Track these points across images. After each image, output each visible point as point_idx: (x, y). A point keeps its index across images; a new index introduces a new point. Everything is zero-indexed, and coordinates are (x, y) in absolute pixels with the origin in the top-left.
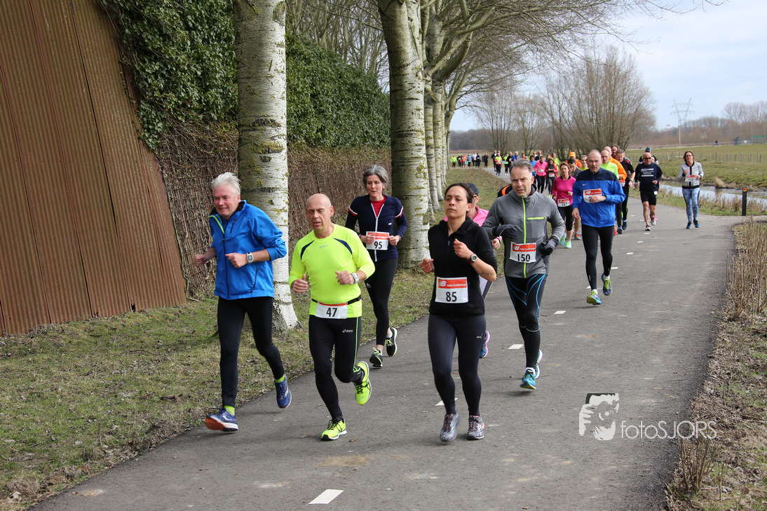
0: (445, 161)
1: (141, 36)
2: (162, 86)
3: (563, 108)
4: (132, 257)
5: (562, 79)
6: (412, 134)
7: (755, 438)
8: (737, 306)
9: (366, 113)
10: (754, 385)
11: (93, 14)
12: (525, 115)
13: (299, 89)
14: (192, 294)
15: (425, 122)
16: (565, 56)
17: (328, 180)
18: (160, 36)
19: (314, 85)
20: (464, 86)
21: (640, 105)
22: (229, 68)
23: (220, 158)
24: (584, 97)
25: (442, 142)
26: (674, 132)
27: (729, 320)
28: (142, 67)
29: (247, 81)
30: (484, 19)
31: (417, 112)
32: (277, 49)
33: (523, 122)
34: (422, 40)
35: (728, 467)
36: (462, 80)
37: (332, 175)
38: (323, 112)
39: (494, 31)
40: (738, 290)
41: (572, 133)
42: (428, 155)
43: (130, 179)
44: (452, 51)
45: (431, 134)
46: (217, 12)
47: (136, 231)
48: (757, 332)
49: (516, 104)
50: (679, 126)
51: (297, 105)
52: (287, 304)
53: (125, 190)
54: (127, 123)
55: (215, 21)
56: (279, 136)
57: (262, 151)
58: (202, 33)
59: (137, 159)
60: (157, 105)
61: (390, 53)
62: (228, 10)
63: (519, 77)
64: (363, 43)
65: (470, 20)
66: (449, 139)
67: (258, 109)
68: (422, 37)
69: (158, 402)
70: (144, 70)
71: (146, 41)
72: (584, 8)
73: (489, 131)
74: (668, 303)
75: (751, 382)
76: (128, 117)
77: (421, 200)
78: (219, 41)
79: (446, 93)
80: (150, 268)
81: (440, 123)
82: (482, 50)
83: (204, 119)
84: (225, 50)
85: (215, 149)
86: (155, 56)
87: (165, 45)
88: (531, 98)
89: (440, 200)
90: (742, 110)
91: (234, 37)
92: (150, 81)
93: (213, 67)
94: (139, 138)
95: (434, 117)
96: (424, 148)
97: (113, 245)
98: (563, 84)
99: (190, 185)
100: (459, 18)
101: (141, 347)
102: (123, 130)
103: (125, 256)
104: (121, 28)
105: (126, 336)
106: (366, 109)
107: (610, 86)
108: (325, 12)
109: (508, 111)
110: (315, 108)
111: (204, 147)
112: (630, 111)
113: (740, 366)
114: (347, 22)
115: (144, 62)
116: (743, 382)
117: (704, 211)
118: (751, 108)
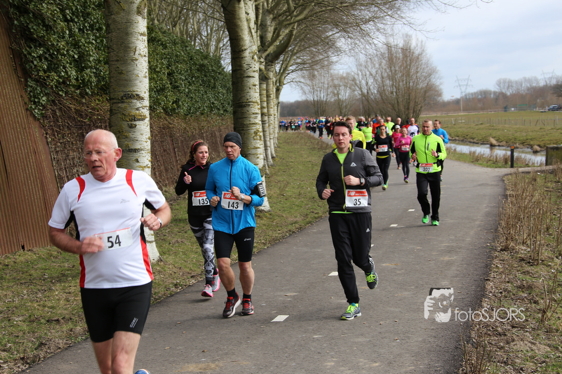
0: (277, 126)
1: (27, 26)
2: (46, 67)
3: (370, 83)
4: (22, 206)
5: (369, 60)
6: (249, 105)
7: (522, 342)
8: (507, 239)
9: (212, 88)
10: (520, 301)
12: (339, 89)
13: (158, 69)
15: (260, 95)
16: (371, 42)
17: (182, 142)
18: (43, 26)
19: (170, 66)
20: (291, 66)
21: (430, 80)
22: (101, 52)
23: (94, 125)
24: (385, 75)
25: (274, 111)
26: (457, 102)
27: (502, 250)
28: (29, 51)
29: (116, 63)
30: (305, 12)
31: (254, 87)
32: (140, 38)
33: (338, 94)
34: (257, 29)
35: (501, 366)
36: (289, 61)
37: (185, 138)
38: (178, 87)
39: (314, 22)
40: (508, 227)
41: (377, 103)
42: (263, 122)
43: (20, 142)
44: (281, 38)
45: (265, 104)
46: (90, 7)
47: (25, 185)
48: (522, 260)
49: (332, 80)
50: (461, 97)
51: (156, 82)
52: (151, 242)
53: (16, 151)
54: (17, 97)
55: (89, 14)
56: (143, 107)
57: (129, 119)
58: (78, 24)
59: (25, 126)
60: (42, 83)
61: (231, 39)
62: (99, 6)
63: (334, 59)
64: (209, 31)
65: (295, 13)
66: (279, 108)
67: (125, 86)
68: (257, 27)
69: (45, 324)
70: (30, 54)
71: (32, 30)
72: (385, 4)
73: (311, 101)
74: (453, 237)
75: (519, 299)
76: (17, 92)
77: (258, 158)
78: (92, 31)
79: (276, 72)
80: (37, 215)
81: (272, 96)
82: (305, 37)
83: (81, 93)
84: (97, 37)
85: (90, 118)
86: (40, 42)
87: (47, 34)
88: (345, 75)
89: (273, 158)
90: (510, 84)
91: (104, 28)
92: (35, 63)
93: (87, 51)
94: (27, 109)
95: (267, 91)
96: (259, 116)
97: (5, 197)
99: (69, 147)
100: (285, 12)
101: (30, 280)
102: (14, 103)
103: (16, 205)
104: (11, 20)
105: (17, 271)
106: (212, 85)
107: (406, 67)
108: (178, 7)
109: (326, 86)
110: (171, 84)
111: (81, 116)
112: (422, 85)
113: (509, 287)
114: (195, 15)
115: (31, 48)
116: (512, 299)
117: (481, 164)
118: (516, 82)
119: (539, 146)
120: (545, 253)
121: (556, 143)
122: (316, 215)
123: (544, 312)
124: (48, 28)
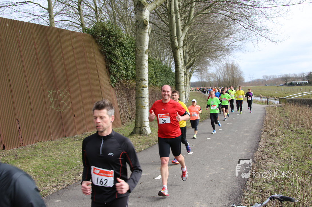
0: (189, 90)
1: (111, 58)
2: (116, 71)
3: (220, 76)
5: (220, 68)
6: (181, 83)
7: (271, 162)
8: (266, 128)
11: (99, 53)
13: (151, 71)
14: (123, 124)
15: (184, 80)
16: (221, 62)
17: (158, 95)
19: (155, 70)
21: (240, 75)
22: (133, 66)
24: (226, 73)
25: (188, 85)
26: (250, 82)
27: (264, 132)
29: (138, 69)
30: (199, 53)
31: (182, 77)
32: (146, 61)
33: (210, 79)
36: (194, 69)
38: (157, 77)
39: (202, 56)
40: (267, 124)
41: (223, 82)
42: (185, 88)
43: (108, 95)
44: (191, 61)
45: (186, 83)
48: (271, 135)
49: (208, 75)
50: (251, 81)
51: (151, 75)
52: (148, 127)
55: (130, 54)
56: (146, 83)
57: (142, 87)
58: (126, 57)
59: (109, 89)
60: (115, 76)
61: (175, 61)
62: (133, 51)
63: (209, 68)
64: (168, 59)
65: (196, 53)
66: (190, 84)
67: (141, 77)
70: (111, 67)
72: (226, 50)
74: (248, 127)
76: (107, 79)
77: (183, 100)
78: (131, 59)
79: (189, 72)
81: (188, 80)
82: (199, 61)
83: (127, 79)
84: (132, 61)
85: (129, 87)
86: (114, 63)
87: (117, 60)
88: (212, 73)
89: (188, 100)
90: (267, 77)
91: (134, 58)
92: (113, 69)
93: (129, 66)
94: (110, 84)
95: (186, 78)
96: (183, 88)
98: (220, 70)
99: (123, 96)
100: (193, 53)
102: (106, 82)
104: (106, 56)
106: (168, 76)
107: (233, 70)
108: (158, 51)
109: (206, 77)
110: (155, 76)
111: (126, 86)
112: (238, 77)
113: (267, 144)
114: (163, 54)
115: (112, 65)
116: (268, 148)
117: (258, 103)
118: (269, 76)
119: (277, 97)
120: (279, 133)
121: (282, 97)
122: (202, 119)
123: (278, 152)
124: (117, 58)
